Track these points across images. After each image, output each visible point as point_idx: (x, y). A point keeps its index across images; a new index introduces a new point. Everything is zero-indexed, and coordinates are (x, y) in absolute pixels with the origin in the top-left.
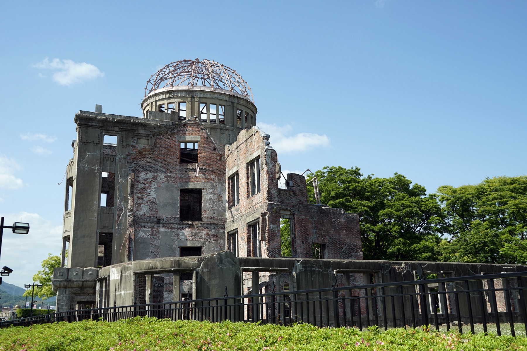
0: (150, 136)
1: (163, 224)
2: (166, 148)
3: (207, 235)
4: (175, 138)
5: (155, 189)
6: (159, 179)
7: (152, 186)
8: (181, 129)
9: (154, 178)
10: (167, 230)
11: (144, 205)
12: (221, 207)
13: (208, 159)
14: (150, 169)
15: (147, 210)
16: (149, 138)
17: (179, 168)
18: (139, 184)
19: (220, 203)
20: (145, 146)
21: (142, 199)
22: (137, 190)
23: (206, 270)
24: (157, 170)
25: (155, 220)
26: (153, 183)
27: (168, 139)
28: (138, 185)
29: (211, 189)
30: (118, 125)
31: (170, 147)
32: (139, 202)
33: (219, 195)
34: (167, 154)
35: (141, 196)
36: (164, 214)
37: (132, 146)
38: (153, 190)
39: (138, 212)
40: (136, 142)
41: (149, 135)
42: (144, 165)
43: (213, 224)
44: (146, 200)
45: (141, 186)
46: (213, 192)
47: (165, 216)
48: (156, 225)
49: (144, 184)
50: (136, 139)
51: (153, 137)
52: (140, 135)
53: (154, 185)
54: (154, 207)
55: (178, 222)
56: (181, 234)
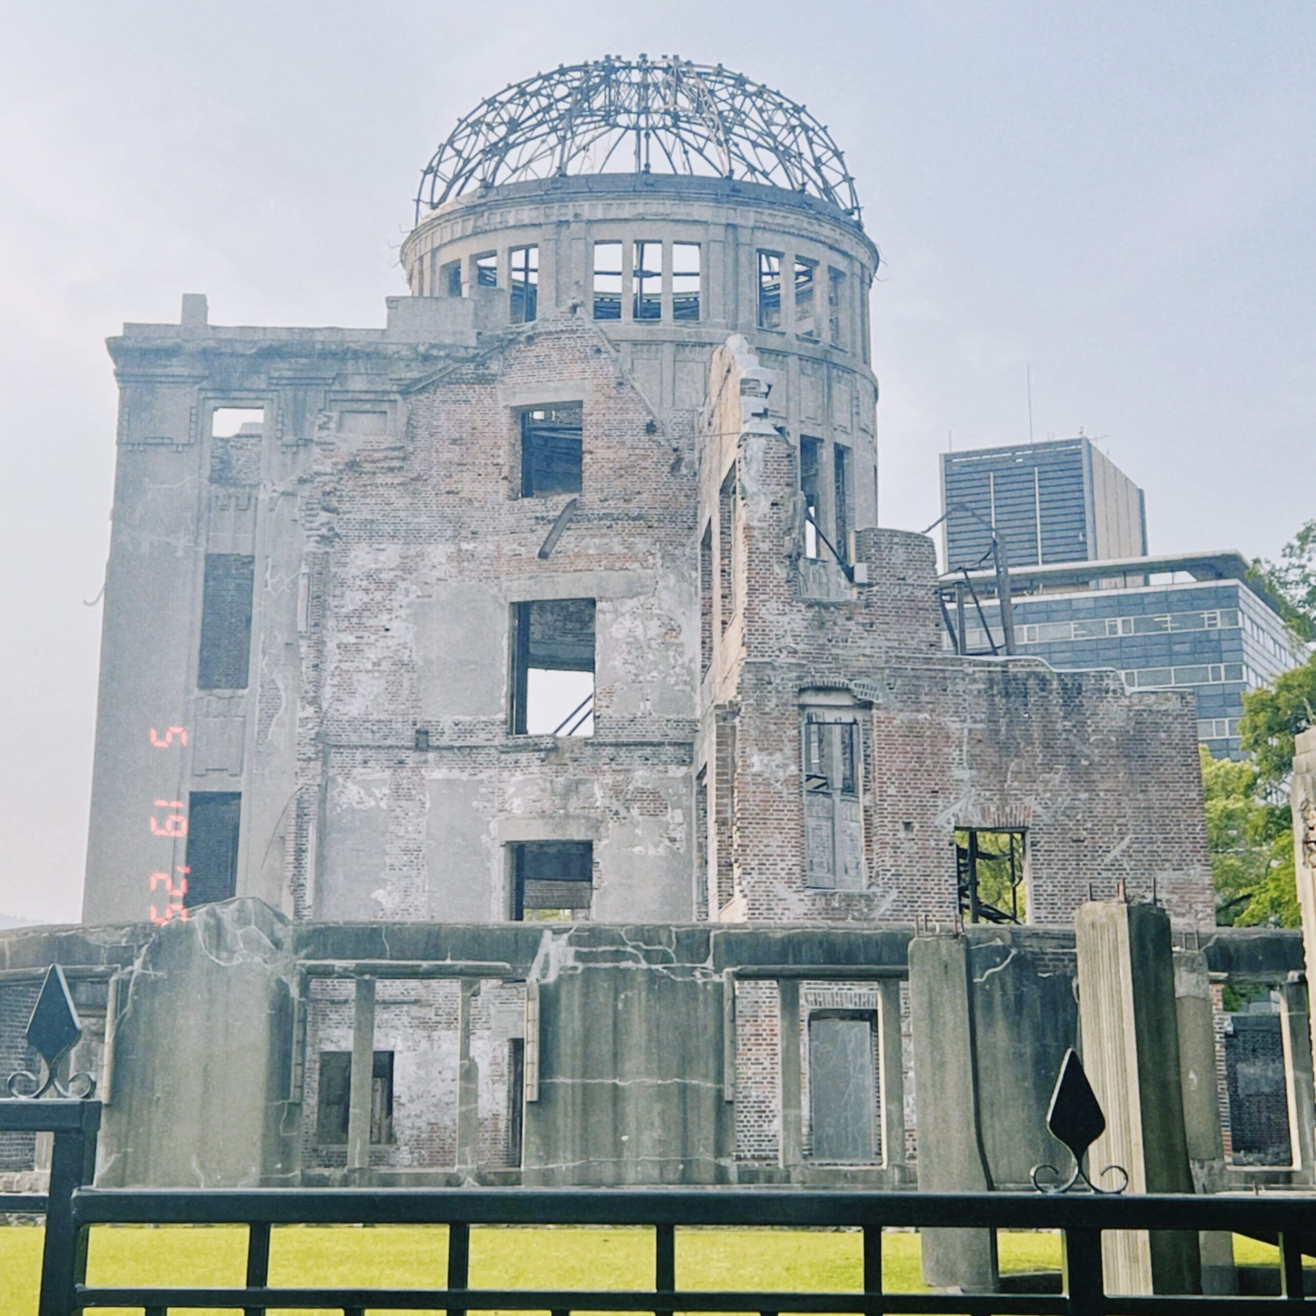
0: (392, 397)
1: (438, 748)
2: (454, 442)
3: (616, 791)
4: (491, 395)
5: (408, 611)
6: (425, 566)
7: (399, 597)
8: (516, 358)
10: (455, 774)
11: (363, 677)
12: (677, 670)
13: (622, 472)
14: (389, 529)
15: (378, 695)
16: (385, 407)
17: (507, 520)
18: (348, 594)
19: (671, 653)
20: (371, 438)
21: (359, 651)
22: (337, 616)
24: (419, 531)
25: (410, 733)
26: (402, 585)
27: (466, 401)
28: (342, 596)
29: (632, 598)
30: (265, 366)
31: (472, 435)
32: (344, 666)
33: (667, 621)
34: (459, 464)
35: (353, 640)
36: (445, 709)
37: (317, 444)
38: (402, 613)
39: (340, 708)
40: (332, 425)
41: (385, 392)
42: (369, 517)
43: (642, 744)
44: (373, 655)
45: (353, 599)
46: (640, 611)
47: (446, 721)
48: (412, 758)
49: (366, 591)
50: (335, 415)
51: (404, 399)
52: (350, 396)
53: (405, 594)
54: (406, 684)
55: (500, 740)
56: (511, 790)
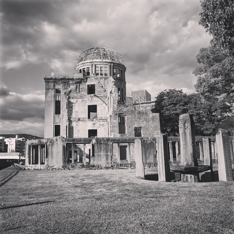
3: (99, 124)
4: (85, 84)
6: (79, 102)
8: (88, 80)
9: (77, 102)
10: (83, 123)
11: (73, 113)
12: (105, 112)
14: (75, 98)
15: (74, 115)
16: (74, 85)
17: (87, 97)
19: (105, 110)
20: (73, 88)
22: (69, 107)
23: (50, 144)
24: (78, 98)
25: (78, 119)
30: (61, 80)
32: (70, 112)
35: (71, 109)
36: (81, 116)
37: (67, 89)
38: (77, 106)
39: (70, 116)
41: (74, 83)
43: (102, 120)
44: (73, 111)
45: (71, 105)
46: (101, 106)
47: (81, 118)
48: (78, 121)
50: (68, 86)
52: (70, 84)
53: (77, 104)
55: (87, 119)
56: (89, 124)
